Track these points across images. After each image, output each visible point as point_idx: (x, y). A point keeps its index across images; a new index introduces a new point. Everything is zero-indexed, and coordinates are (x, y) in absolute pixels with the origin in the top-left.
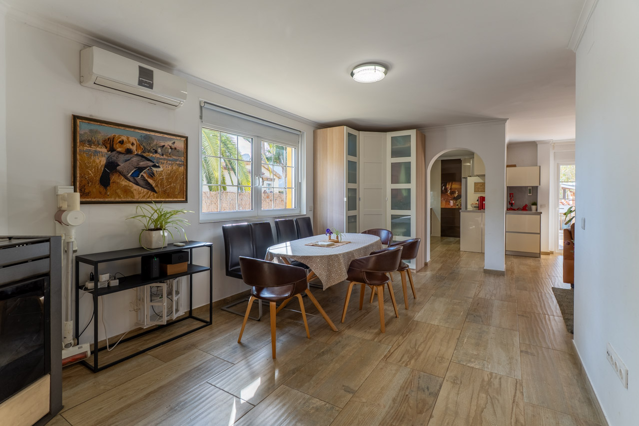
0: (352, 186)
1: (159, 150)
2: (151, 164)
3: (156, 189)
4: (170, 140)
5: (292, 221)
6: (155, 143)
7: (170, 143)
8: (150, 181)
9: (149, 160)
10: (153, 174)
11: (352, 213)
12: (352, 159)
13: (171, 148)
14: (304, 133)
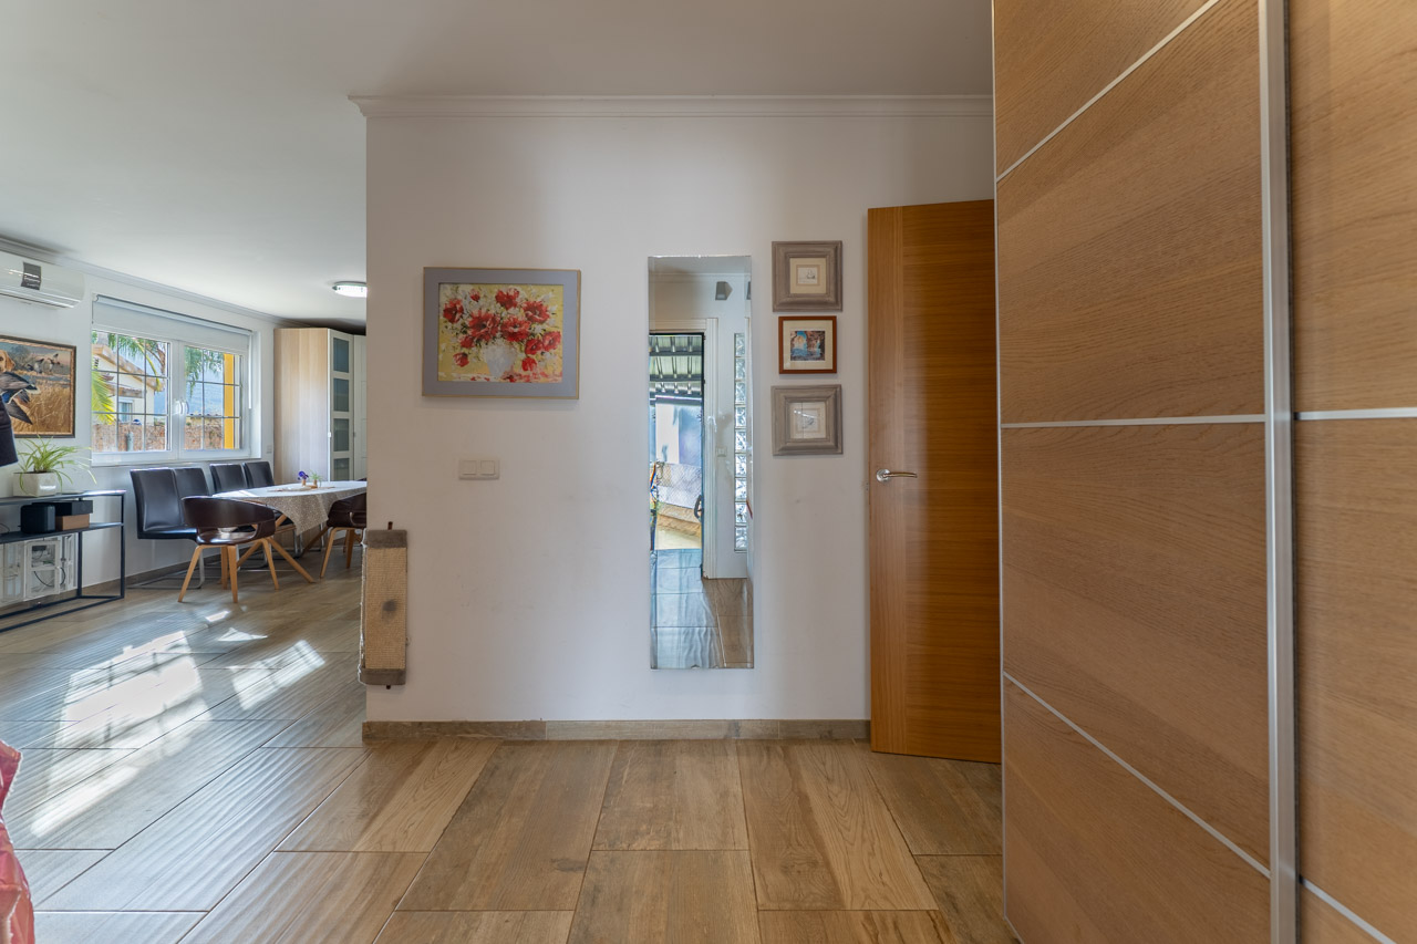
0: (341, 415)
1: (36, 366)
2: (25, 385)
3: (31, 418)
4: (51, 351)
5: (239, 467)
6: (30, 357)
7: (51, 356)
8: (24, 408)
9: (21, 379)
10: (28, 398)
11: (341, 455)
12: (341, 375)
13: (53, 363)
14: (256, 333)
